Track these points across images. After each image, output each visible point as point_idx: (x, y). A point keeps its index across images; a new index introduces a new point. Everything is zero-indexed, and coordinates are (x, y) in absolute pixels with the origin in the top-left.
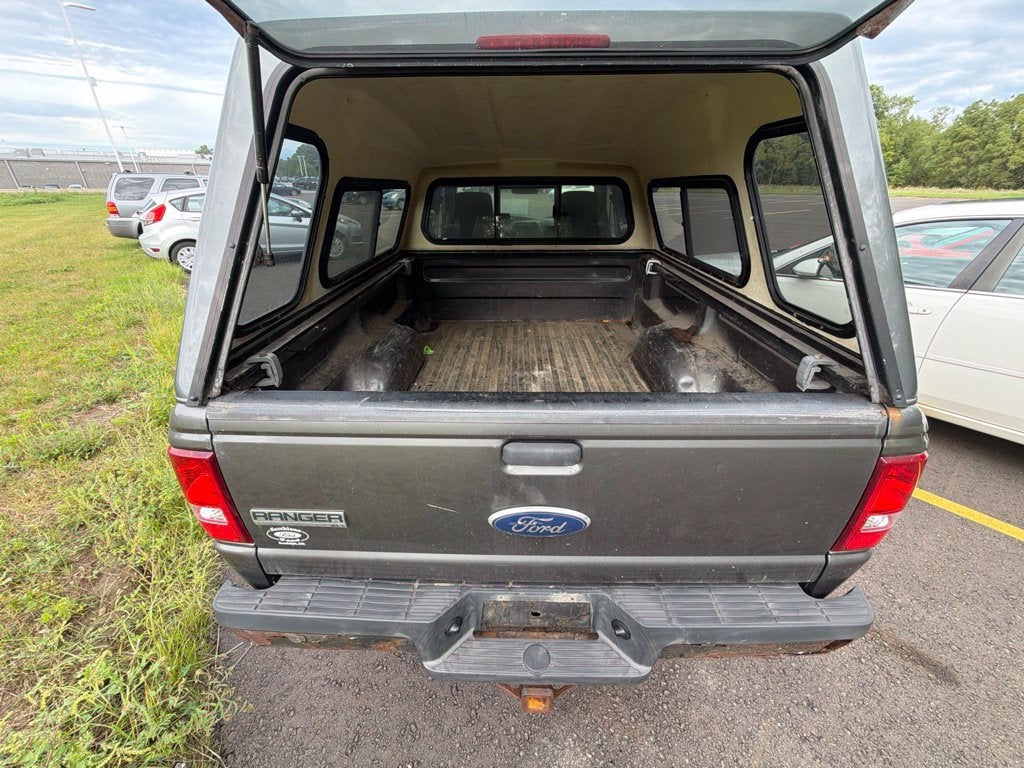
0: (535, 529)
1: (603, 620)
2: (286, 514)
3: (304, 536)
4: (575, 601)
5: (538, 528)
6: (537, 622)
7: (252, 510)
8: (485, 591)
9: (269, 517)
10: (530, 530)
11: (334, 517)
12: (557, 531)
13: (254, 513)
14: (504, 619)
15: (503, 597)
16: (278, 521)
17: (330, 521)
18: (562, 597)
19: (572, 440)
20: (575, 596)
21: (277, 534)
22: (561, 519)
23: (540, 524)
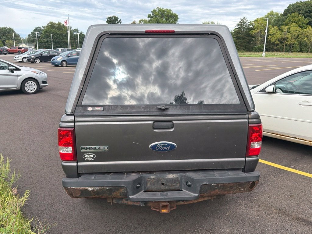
0: (162, 148)
1: (184, 184)
2: (91, 147)
3: (94, 156)
4: (175, 177)
5: (163, 148)
6: (163, 187)
7: (81, 147)
8: (148, 175)
9: (86, 149)
10: (161, 149)
11: (105, 148)
12: (168, 149)
13: (82, 148)
14: (153, 187)
15: (153, 177)
16: (88, 150)
17: (104, 149)
18: (171, 176)
19: (170, 121)
20: (174, 175)
21: (86, 156)
22: (169, 145)
23: (163, 146)
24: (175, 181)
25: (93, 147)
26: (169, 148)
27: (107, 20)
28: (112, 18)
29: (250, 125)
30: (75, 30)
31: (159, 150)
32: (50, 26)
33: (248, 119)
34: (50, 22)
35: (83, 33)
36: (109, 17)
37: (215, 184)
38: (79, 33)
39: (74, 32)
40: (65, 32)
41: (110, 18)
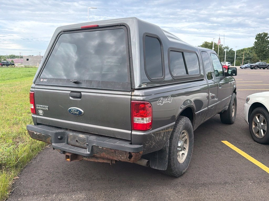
3: (43, 113)
6: (77, 144)
7: (36, 105)
8: (68, 132)
9: (39, 107)
14: (72, 142)
15: (71, 134)
17: (46, 108)
18: (81, 136)
19: (80, 92)
20: (83, 136)
21: (39, 112)
22: (78, 110)
23: (75, 111)
24: (83, 140)
25: (41, 106)
26: (78, 113)
27: (257, 37)
28: (262, 34)
29: (132, 101)
30: (225, 47)
31: (73, 113)
32: (205, 45)
33: (131, 96)
34: (205, 42)
35: (232, 50)
36: (259, 33)
37: (101, 147)
38: (229, 50)
39: (224, 49)
40: (217, 49)
41: (259, 35)
